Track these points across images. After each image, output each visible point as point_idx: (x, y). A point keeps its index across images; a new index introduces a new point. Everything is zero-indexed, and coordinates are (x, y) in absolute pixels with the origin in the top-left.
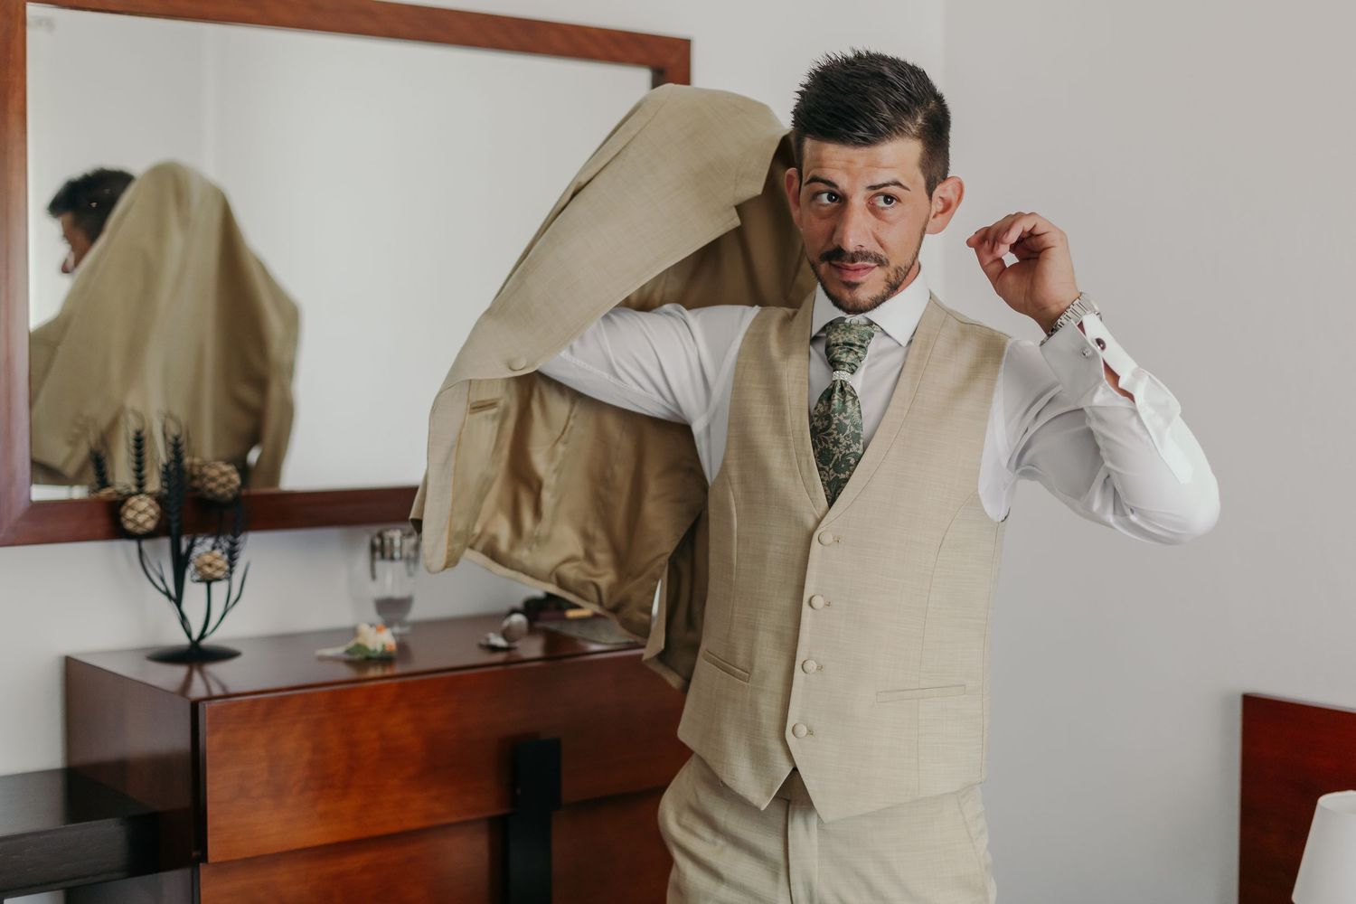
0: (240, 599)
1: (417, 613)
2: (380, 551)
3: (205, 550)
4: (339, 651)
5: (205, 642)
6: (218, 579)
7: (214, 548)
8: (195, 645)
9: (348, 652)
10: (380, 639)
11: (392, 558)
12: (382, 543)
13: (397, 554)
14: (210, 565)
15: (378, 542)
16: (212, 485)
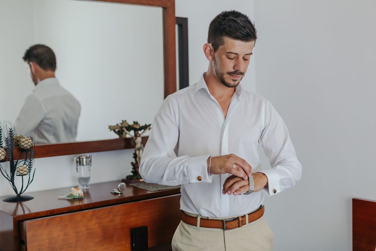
0: (33, 181)
1: (91, 182)
2: (80, 162)
3: (21, 165)
4: (65, 197)
5: (21, 195)
6: (25, 175)
7: (24, 164)
8: (19, 195)
9: (68, 197)
10: (78, 193)
11: (83, 165)
12: (80, 160)
13: (85, 164)
14: (22, 170)
15: (78, 160)
16: (23, 144)
